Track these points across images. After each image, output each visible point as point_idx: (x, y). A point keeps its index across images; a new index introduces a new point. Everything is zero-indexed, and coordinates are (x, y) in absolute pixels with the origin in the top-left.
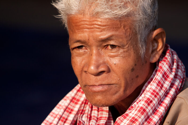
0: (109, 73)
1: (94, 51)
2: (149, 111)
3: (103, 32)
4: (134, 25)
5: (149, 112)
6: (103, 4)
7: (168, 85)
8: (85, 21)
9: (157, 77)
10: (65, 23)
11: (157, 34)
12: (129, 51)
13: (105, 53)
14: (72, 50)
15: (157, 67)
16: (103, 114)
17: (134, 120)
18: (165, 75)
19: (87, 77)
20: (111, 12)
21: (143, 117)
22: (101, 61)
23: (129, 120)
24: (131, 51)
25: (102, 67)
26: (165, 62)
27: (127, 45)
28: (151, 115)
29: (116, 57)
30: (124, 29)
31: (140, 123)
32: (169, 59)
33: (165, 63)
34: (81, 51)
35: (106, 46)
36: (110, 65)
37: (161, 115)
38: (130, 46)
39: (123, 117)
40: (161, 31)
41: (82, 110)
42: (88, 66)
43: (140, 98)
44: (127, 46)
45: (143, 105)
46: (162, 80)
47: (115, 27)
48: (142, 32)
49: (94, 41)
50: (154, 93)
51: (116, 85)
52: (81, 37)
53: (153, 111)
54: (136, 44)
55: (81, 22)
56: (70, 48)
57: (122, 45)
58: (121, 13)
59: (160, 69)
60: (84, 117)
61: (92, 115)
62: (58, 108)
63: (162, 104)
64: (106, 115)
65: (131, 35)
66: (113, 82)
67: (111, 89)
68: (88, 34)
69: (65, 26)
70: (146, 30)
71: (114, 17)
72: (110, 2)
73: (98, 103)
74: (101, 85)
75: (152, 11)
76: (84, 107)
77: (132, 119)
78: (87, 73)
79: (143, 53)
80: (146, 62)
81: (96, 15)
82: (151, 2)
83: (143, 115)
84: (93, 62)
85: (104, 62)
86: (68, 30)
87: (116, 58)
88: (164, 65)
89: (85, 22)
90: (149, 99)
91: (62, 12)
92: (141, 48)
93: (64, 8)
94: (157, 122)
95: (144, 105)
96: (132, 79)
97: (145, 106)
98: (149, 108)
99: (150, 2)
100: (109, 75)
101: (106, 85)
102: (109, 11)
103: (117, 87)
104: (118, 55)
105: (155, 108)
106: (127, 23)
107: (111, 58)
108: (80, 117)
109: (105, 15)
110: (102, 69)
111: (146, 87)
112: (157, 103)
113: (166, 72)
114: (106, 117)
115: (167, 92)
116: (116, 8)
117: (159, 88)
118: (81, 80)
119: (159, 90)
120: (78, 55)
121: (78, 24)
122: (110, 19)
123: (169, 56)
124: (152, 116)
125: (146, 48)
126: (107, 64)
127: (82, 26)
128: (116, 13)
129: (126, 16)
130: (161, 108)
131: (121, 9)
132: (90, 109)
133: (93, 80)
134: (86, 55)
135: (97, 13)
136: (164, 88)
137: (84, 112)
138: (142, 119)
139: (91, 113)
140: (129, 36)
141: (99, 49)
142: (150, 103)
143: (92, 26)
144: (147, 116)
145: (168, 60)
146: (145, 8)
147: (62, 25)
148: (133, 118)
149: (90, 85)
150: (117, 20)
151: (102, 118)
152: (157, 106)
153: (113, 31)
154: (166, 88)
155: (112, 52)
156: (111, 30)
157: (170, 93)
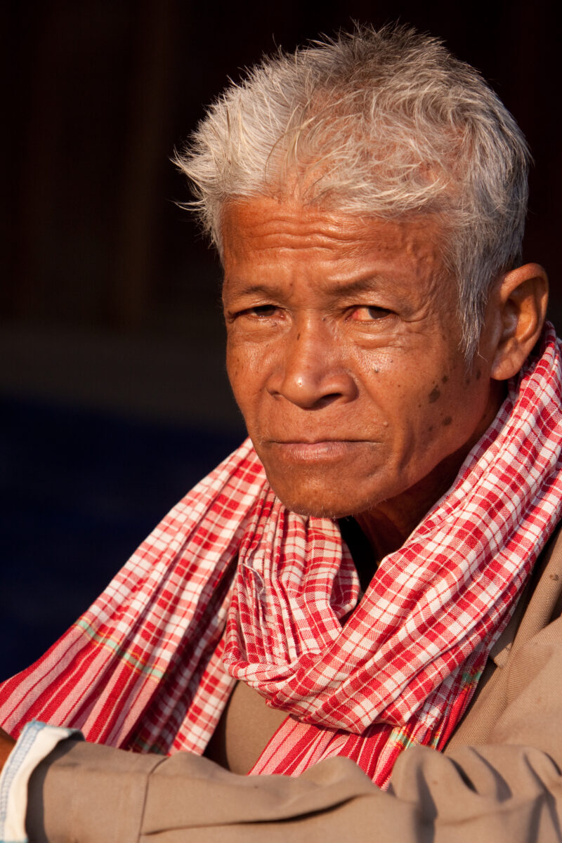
0: (354, 402)
1: (310, 325)
2: (494, 535)
3: (344, 260)
4: (449, 243)
5: (493, 539)
6: (347, 165)
7: (554, 452)
8: (283, 219)
9: (516, 423)
10: (210, 229)
11: (519, 282)
12: (427, 331)
13: (345, 335)
14: (231, 320)
15: (512, 394)
16: (323, 549)
17: (442, 566)
18: (545, 419)
19: (276, 413)
20: (374, 192)
21: (472, 555)
22: (330, 359)
23: (427, 565)
24: (432, 332)
25: (331, 379)
26: (543, 375)
27: (419, 309)
28: (498, 550)
29: (379, 347)
30: (416, 255)
31: (463, 576)
32: (554, 367)
33: (543, 381)
34: (264, 324)
35: (351, 310)
36: (360, 375)
37: (529, 553)
38: (430, 313)
39: (403, 556)
40: (533, 275)
41: (252, 533)
42: (284, 375)
43: (459, 494)
44: (420, 314)
45: (475, 516)
46: (535, 434)
47: (385, 244)
48: (472, 271)
49: (309, 290)
50: (508, 475)
51: (374, 444)
52: (266, 274)
53: (505, 538)
54: (452, 309)
55: (271, 223)
56: (226, 313)
57: (404, 307)
58: (409, 197)
59: (528, 398)
60: (260, 558)
61: (288, 550)
62: (166, 529)
63: (532, 514)
64: (336, 551)
65: (435, 275)
66: (366, 433)
67: (355, 457)
68: (292, 265)
69: (212, 241)
70: (486, 264)
71: (385, 211)
72: (373, 158)
73: (310, 503)
74: (325, 440)
75: (509, 201)
76: (257, 526)
77: (437, 562)
78: (277, 399)
79: (471, 345)
80: (479, 376)
81: (324, 200)
82: (510, 171)
83: (472, 548)
84: (304, 361)
85: (340, 362)
86: (221, 252)
87: (379, 349)
88: (541, 383)
89: (285, 225)
90: (491, 496)
91: (205, 190)
92: (467, 324)
93: (214, 176)
94: (518, 575)
95: (478, 516)
96: (431, 429)
97: (480, 518)
98: (494, 526)
99: (506, 174)
100: (354, 407)
101: (342, 441)
102: (367, 187)
103: (375, 452)
104: (388, 342)
105: (511, 529)
106: (425, 235)
107: (364, 351)
108: (244, 557)
109: (353, 201)
110: (331, 386)
111: (477, 459)
112: (519, 510)
113: (548, 410)
114: (334, 560)
115: (550, 476)
116: (391, 179)
117: (525, 460)
118: (257, 421)
119: (526, 467)
120: (253, 335)
121: (260, 230)
122: (368, 217)
123: (555, 356)
124: (501, 554)
125: (482, 325)
126: (350, 371)
127: (273, 236)
128: (389, 196)
129: (424, 209)
130: (530, 529)
131: (408, 185)
132: (279, 532)
133: (297, 421)
134: (280, 336)
135: (328, 193)
136: (543, 463)
137: (260, 540)
138: (471, 562)
139: (283, 545)
140: (431, 280)
141: (324, 320)
142: (496, 511)
143: (308, 239)
144: (486, 553)
145: (553, 369)
146: (487, 190)
147: (201, 235)
148: (441, 558)
149: (286, 438)
150: (392, 223)
151: (323, 562)
152: (517, 520)
153: (377, 258)
154: (549, 462)
155: (369, 332)
156: (372, 255)
157: (560, 479)
